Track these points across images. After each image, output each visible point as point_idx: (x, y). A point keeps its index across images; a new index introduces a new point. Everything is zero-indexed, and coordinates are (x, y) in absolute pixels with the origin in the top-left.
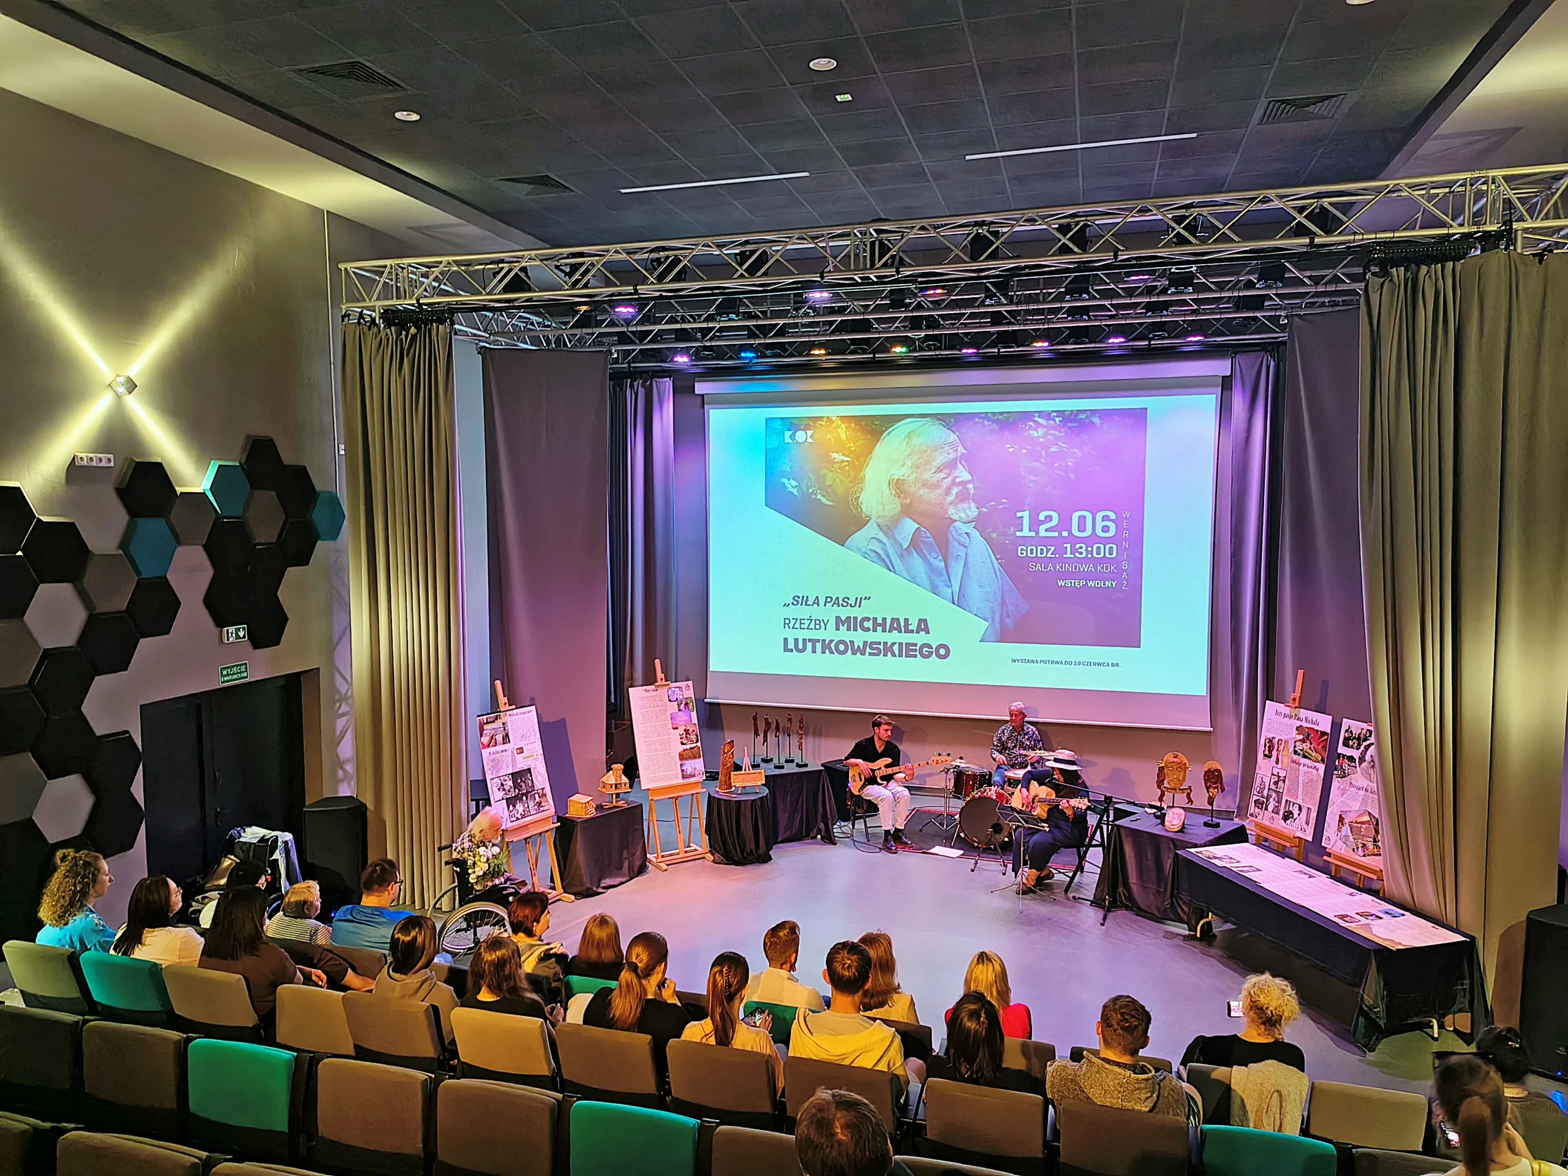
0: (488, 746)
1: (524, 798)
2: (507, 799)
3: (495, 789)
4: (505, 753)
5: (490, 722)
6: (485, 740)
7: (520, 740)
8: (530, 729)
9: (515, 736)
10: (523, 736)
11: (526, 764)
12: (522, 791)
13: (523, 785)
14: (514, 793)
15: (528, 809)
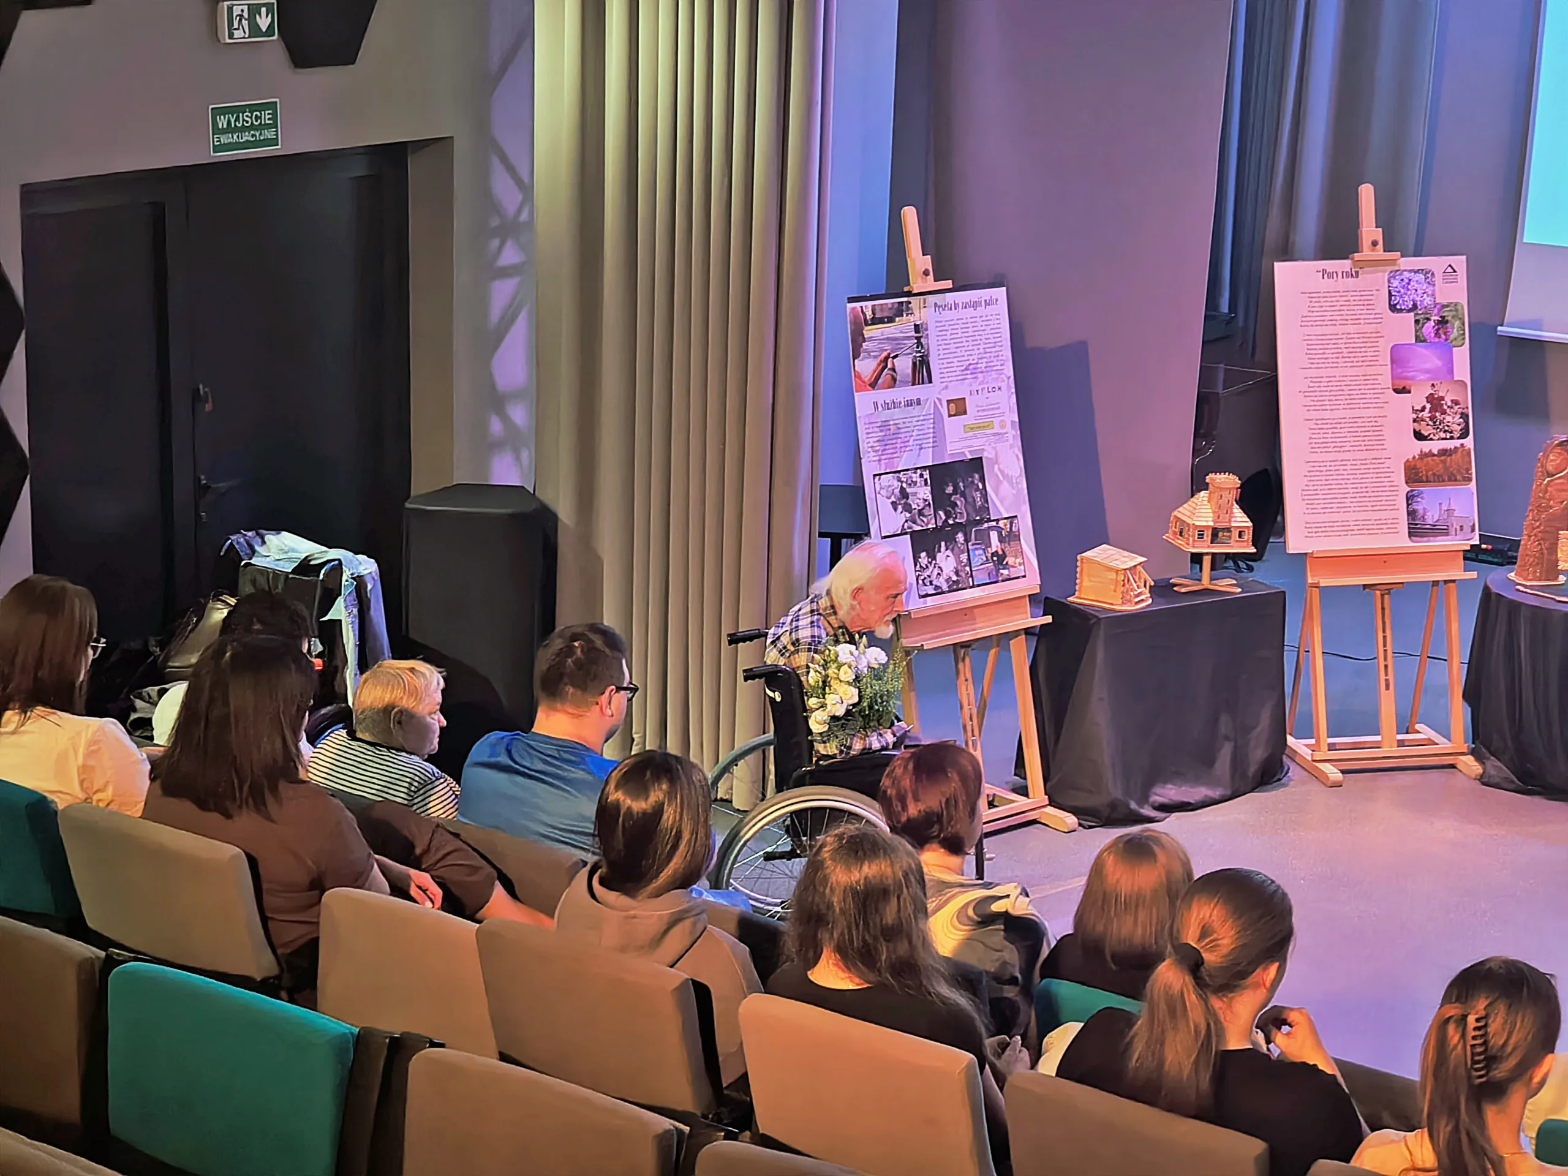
0: (873, 385)
1: (960, 537)
2: (913, 534)
3: (885, 504)
4: (915, 410)
5: (881, 321)
6: (866, 367)
7: (959, 378)
8: (988, 350)
9: (945, 366)
10: (966, 369)
11: (972, 446)
12: (956, 518)
13: (958, 503)
14: (933, 521)
15: (968, 569)
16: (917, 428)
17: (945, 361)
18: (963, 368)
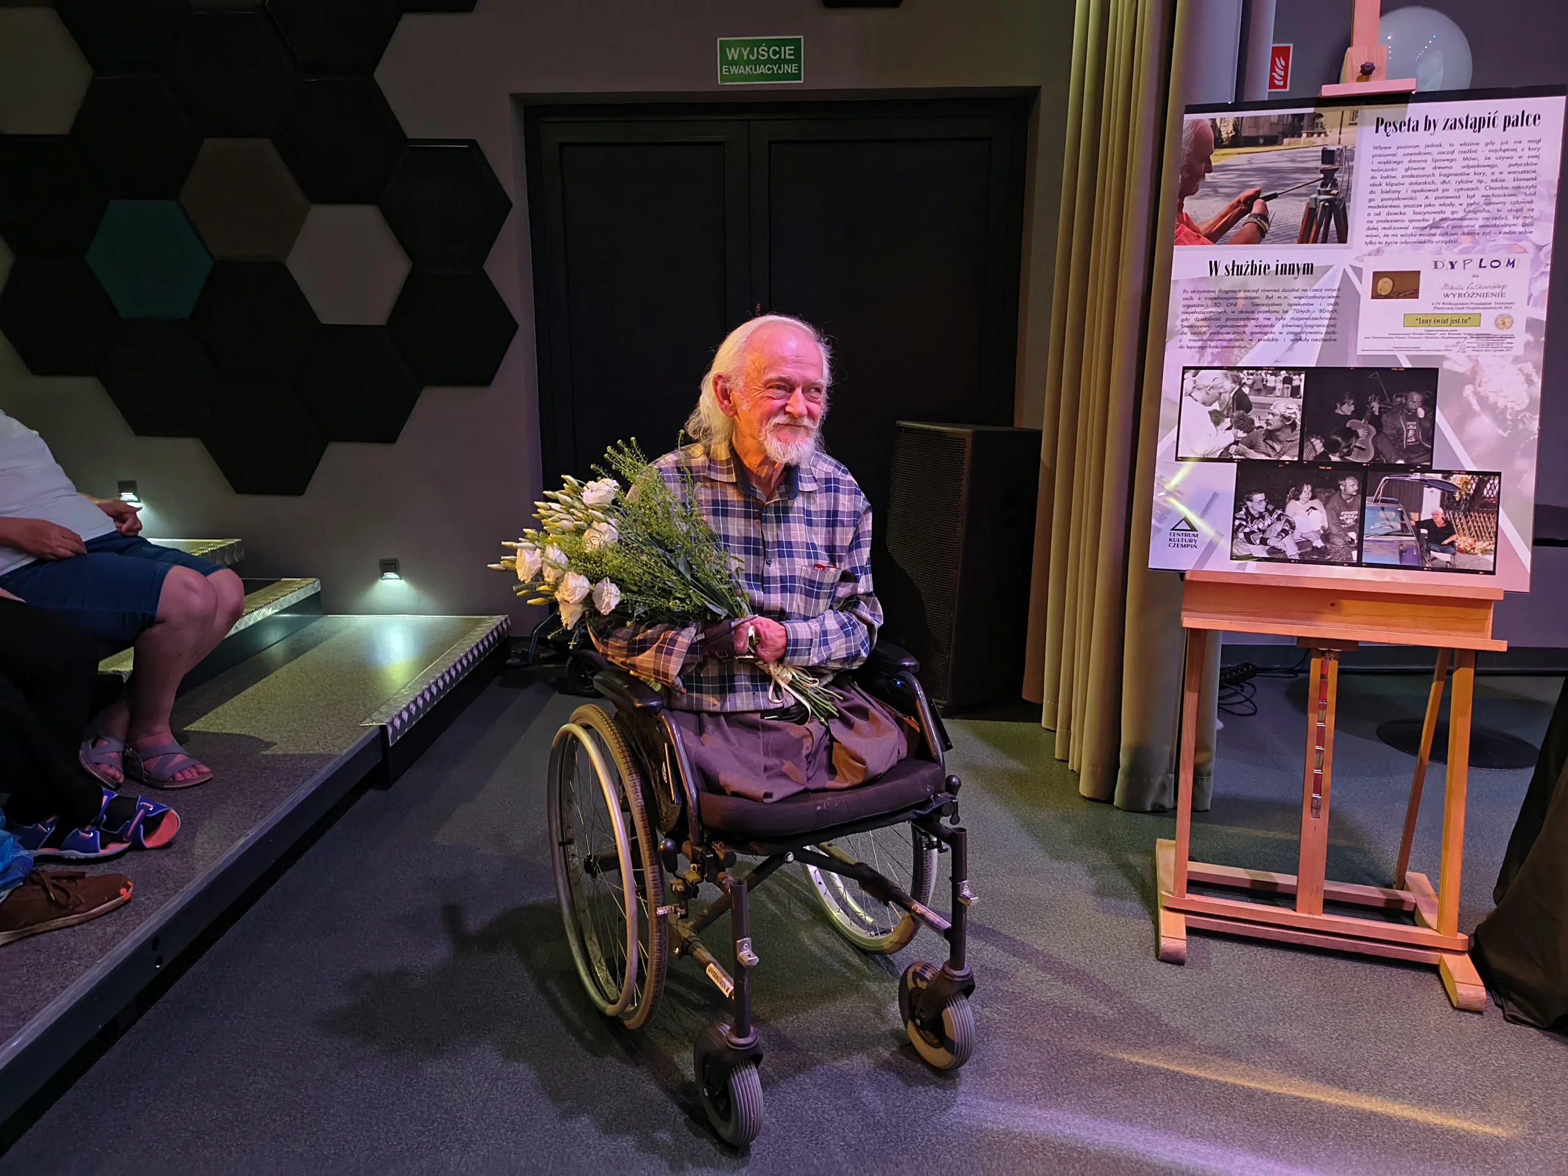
0: (1216, 235)
1: (1350, 485)
3: (1196, 414)
5: (1252, 142)
6: (1206, 208)
7: (1414, 239)
8: (1494, 200)
9: (1383, 217)
10: (1431, 227)
11: (1417, 349)
12: (1349, 454)
13: (1361, 432)
14: (1296, 451)
15: (1353, 535)
16: (1294, 307)
17: (1384, 211)
18: (1425, 224)
